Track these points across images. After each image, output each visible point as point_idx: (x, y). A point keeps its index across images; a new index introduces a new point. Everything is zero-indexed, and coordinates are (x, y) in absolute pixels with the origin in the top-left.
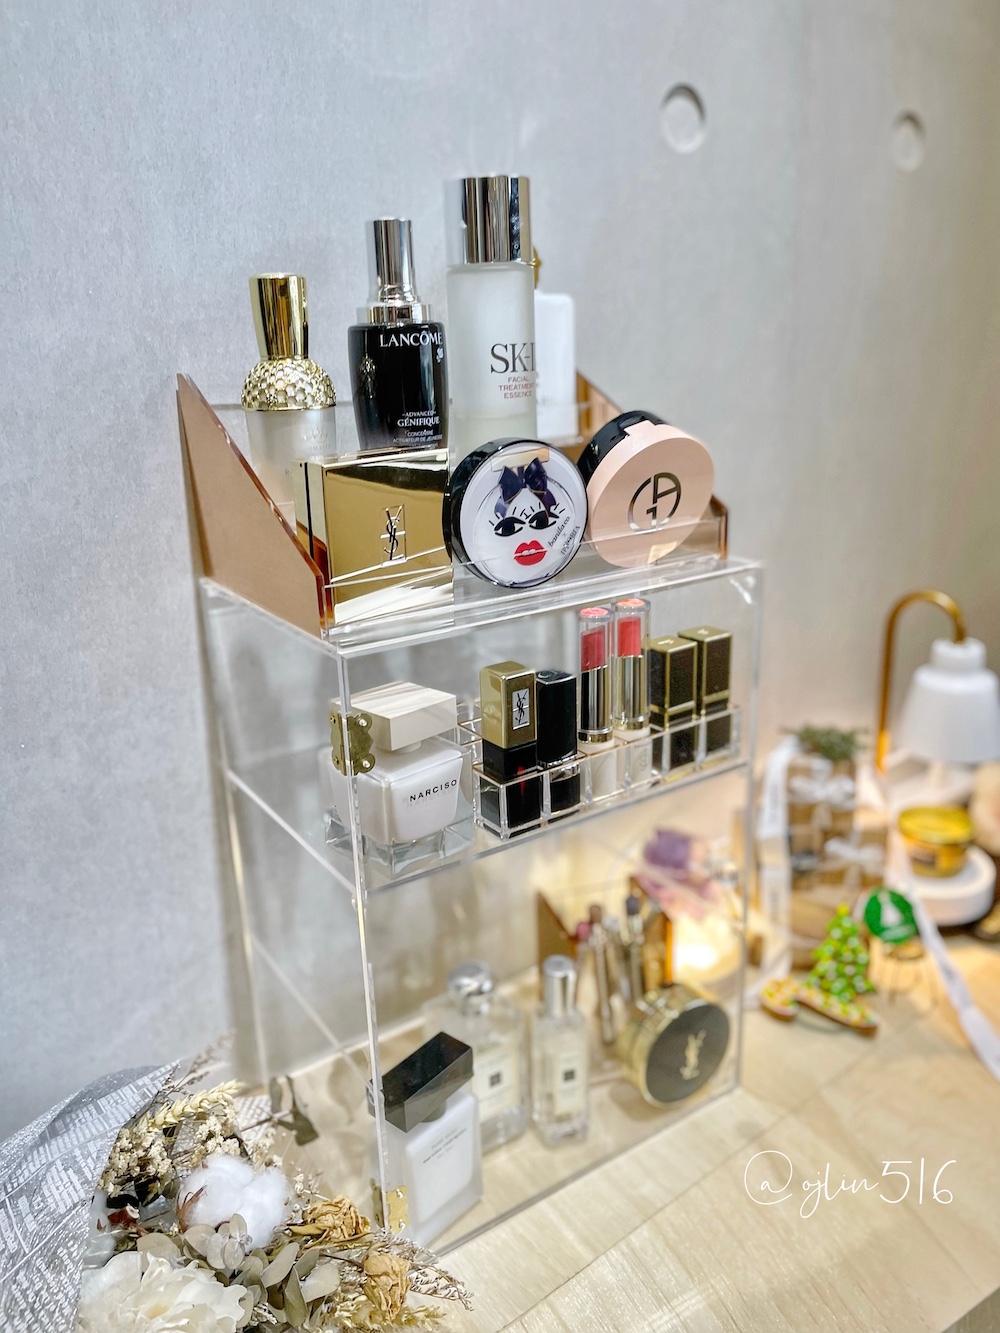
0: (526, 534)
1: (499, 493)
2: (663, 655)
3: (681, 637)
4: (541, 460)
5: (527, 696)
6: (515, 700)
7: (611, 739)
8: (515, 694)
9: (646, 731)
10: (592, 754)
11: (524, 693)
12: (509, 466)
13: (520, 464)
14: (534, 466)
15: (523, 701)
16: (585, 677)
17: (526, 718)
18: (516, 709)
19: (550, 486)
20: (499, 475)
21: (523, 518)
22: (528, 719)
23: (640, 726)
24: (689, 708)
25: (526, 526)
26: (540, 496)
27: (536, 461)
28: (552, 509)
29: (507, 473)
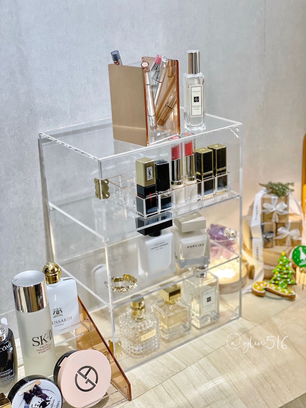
1: (24, 402)
2: (201, 154)
3: (208, 148)
5: (152, 169)
6: (148, 170)
7: (182, 184)
8: (147, 168)
9: (195, 181)
10: (176, 189)
11: (151, 168)
12: (25, 392)
13: (29, 389)
14: (35, 388)
15: (150, 171)
16: (173, 162)
17: (152, 176)
18: (148, 173)
19: (44, 392)
20: (23, 396)
22: (152, 177)
23: (194, 179)
24: (210, 173)
26: (41, 397)
27: (36, 386)
28: (47, 399)
29: (25, 394)
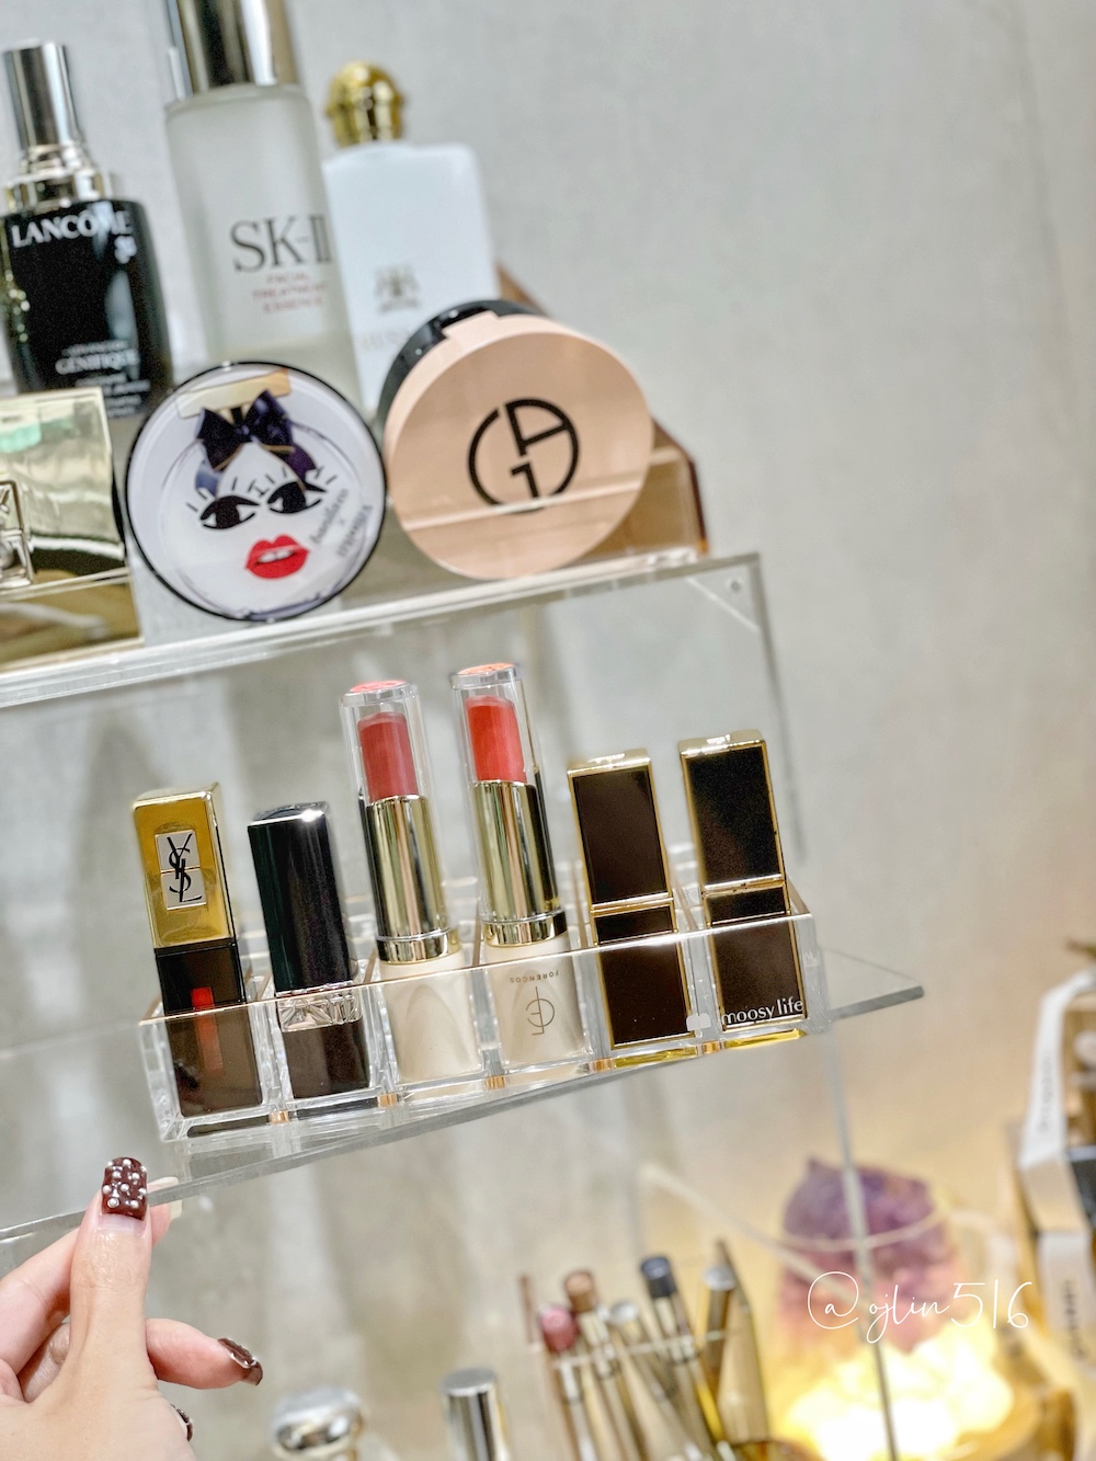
0: (265, 524)
1: (199, 454)
4: (274, 392)
12: (212, 407)
13: (234, 403)
14: (262, 406)
19: (299, 437)
20: (195, 425)
21: (253, 496)
25: (263, 509)
26: (283, 456)
27: (265, 396)
28: (310, 477)
29: (211, 421)
